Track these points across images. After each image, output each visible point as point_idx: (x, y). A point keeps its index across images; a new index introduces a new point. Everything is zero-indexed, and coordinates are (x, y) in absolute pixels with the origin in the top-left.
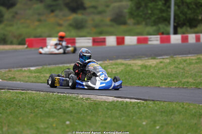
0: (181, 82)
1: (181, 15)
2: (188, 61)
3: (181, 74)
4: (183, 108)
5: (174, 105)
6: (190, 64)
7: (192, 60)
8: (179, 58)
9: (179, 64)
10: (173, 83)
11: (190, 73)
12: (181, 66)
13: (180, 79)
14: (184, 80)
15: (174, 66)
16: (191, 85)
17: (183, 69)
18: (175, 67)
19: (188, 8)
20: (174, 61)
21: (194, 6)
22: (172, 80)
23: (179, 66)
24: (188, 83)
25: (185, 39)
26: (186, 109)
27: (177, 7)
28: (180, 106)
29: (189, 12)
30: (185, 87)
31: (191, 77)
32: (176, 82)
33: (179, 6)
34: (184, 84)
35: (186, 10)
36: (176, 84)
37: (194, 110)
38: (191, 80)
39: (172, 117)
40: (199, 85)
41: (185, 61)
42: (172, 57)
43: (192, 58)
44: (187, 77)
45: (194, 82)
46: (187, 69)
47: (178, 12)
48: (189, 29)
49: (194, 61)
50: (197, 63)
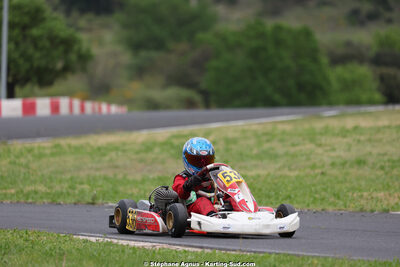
0: (22, 191)
1: (21, 61)
2: (36, 152)
3: (22, 176)
4: (27, 240)
5: (9, 236)
6: (41, 156)
7: (44, 148)
8: (17, 145)
9: (17, 157)
10: (5, 195)
11: (40, 174)
12: (23, 161)
13: (21, 186)
14: (28, 188)
15: (8, 160)
16: (41, 198)
17: (27, 166)
18: (10, 163)
19: (36, 47)
20: (9, 151)
21: (47, 44)
22: (5, 188)
23: (17, 161)
24: (36, 192)
25: (29, 109)
26: (32, 242)
27: (12, 46)
28: (21, 237)
29: (37, 55)
30: (30, 200)
31: (41, 182)
32: (13, 191)
33: (17, 44)
34: (27, 196)
35: (31, 51)
36: (13, 195)
37: (49, 245)
38: (42, 188)
39: (5, 259)
40: (59, 197)
41: (30, 151)
42: (5, 143)
43: (44, 144)
44: (34, 182)
45: (48, 191)
46: (34, 166)
47: (16, 55)
48: (36, 89)
49: (48, 152)
50: (53, 155)
